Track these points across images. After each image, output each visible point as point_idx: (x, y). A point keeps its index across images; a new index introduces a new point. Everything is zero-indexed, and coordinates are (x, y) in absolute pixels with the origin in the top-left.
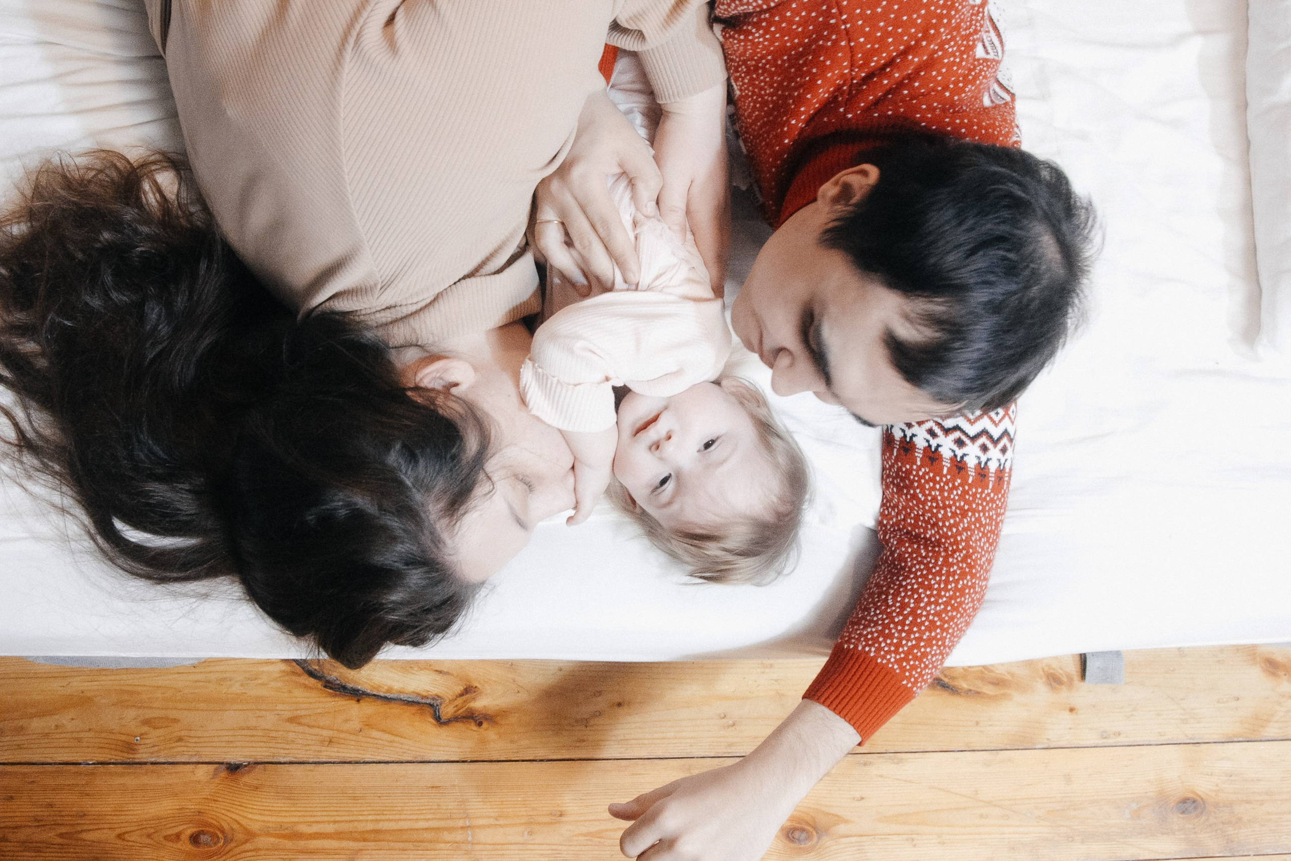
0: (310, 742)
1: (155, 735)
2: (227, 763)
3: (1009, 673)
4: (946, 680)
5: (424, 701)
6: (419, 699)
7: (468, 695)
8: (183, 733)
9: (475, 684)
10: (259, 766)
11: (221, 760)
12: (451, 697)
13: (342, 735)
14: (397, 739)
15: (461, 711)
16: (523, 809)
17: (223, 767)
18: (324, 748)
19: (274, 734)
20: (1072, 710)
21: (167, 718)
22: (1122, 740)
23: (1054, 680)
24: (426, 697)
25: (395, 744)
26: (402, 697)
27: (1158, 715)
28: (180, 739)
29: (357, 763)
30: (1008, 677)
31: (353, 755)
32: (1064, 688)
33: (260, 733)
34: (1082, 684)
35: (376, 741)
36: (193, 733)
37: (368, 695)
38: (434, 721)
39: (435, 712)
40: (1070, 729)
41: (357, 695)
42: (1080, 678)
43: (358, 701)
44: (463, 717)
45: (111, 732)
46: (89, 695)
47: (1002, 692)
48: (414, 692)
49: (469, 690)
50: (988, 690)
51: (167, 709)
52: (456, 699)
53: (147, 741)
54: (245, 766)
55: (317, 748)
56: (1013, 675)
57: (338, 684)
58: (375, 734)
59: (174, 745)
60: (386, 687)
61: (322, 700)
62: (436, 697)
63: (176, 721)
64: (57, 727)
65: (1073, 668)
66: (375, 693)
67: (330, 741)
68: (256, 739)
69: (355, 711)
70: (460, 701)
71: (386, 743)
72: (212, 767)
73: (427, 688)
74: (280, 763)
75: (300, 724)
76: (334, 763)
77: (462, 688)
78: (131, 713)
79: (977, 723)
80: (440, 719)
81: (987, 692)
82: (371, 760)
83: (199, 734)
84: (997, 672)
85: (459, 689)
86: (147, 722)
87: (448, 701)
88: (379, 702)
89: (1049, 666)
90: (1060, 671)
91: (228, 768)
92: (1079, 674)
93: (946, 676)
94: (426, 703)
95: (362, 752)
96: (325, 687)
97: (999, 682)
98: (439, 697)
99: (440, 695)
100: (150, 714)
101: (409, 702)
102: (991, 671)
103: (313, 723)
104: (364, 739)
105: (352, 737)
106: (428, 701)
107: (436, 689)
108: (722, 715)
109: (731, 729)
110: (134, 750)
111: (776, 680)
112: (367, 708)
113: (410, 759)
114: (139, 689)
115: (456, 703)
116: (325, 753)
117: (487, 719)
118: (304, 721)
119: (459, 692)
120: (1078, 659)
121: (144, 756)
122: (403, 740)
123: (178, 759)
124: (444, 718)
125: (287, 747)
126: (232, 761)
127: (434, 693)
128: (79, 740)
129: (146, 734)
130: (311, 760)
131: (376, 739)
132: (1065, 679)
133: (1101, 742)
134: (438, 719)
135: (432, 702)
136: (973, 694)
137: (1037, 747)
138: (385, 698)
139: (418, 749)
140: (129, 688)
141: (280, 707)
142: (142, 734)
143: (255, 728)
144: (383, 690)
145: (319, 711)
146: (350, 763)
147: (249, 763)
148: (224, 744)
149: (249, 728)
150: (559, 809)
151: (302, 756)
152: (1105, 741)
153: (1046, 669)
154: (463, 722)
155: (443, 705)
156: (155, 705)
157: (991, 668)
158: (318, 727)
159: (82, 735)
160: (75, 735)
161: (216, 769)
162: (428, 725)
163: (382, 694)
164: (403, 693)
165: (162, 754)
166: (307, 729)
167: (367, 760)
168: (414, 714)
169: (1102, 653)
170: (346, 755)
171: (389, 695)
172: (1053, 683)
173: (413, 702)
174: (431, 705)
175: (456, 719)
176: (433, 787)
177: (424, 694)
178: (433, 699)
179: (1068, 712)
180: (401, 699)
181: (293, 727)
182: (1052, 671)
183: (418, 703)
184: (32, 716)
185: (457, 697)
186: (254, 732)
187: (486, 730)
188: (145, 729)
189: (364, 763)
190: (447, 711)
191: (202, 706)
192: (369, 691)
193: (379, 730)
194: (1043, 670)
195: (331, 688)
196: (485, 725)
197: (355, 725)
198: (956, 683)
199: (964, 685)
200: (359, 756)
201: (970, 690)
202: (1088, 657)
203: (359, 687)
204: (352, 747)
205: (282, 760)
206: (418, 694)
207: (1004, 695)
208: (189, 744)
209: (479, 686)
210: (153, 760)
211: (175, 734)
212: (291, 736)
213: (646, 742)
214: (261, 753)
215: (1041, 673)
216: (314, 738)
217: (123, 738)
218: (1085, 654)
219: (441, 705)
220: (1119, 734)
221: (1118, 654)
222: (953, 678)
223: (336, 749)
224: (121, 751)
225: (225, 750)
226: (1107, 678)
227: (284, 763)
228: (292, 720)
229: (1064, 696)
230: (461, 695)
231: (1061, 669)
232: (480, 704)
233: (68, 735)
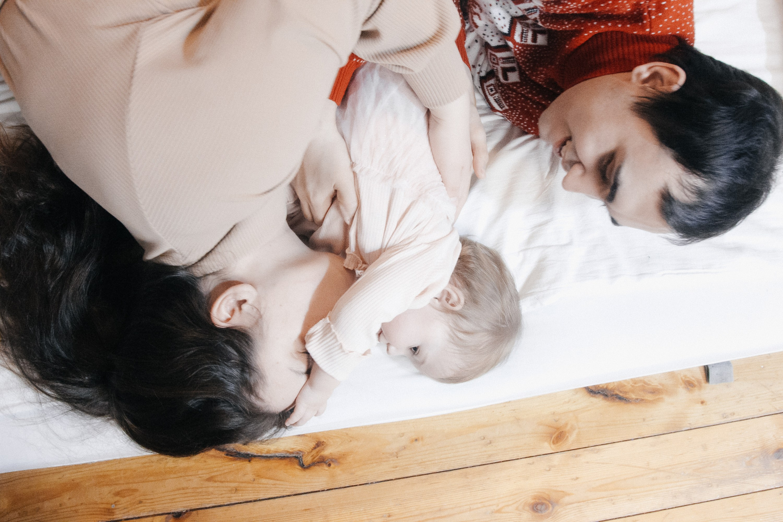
0: (224, 492)
1: (124, 501)
2: (173, 513)
3: (660, 384)
4: (621, 394)
5: (291, 455)
6: (288, 455)
7: (319, 448)
8: (142, 498)
9: (322, 440)
10: (194, 512)
11: (169, 512)
12: (308, 451)
13: (243, 485)
14: (278, 482)
15: (317, 458)
16: (365, 516)
17: (170, 515)
18: (232, 495)
19: (200, 490)
20: (702, 403)
21: (128, 490)
22: (736, 417)
23: (689, 384)
24: (293, 453)
25: (277, 486)
26: (277, 455)
27: (757, 398)
28: (141, 502)
29: (255, 501)
30: (660, 387)
31: (252, 497)
32: (696, 388)
33: (190, 491)
34: (707, 385)
35: (265, 486)
36: (148, 497)
37: (255, 456)
38: (300, 468)
39: (299, 461)
40: (703, 415)
41: (248, 457)
42: (705, 381)
43: (250, 461)
44: (318, 462)
45: (96, 503)
46: (78, 481)
47: (657, 397)
48: (283, 451)
49: (319, 444)
50: (649, 397)
51: (128, 483)
52: (311, 452)
53: (119, 506)
54: (185, 513)
55: (229, 495)
56: (663, 385)
57: (235, 452)
58: (264, 481)
59: (137, 506)
60: (266, 450)
61: (227, 463)
62: (299, 452)
63: (136, 490)
64: (61, 505)
65: (701, 375)
66: (259, 455)
67: (236, 490)
68: (189, 495)
69: (249, 467)
70: (314, 452)
71: (272, 486)
72: (164, 517)
73: (292, 447)
74: (206, 508)
75: (215, 482)
76: (241, 503)
77: (315, 444)
78: (106, 490)
79: (644, 420)
80: (304, 465)
81: (649, 399)
82: (264, 498)
83: (151, 497)
84: (653, 384)
85: (312, 445)
86: (117, 494)
87: (306, 453)
88: (263, 460)
89: (685, 376)
90: (693, 379)
91: (174, 516)
92: (705, 378)
93: (621, 392)
94: (293, 457)
95: (257, 494)
96: (227, 455)
97: (655, 391)
98: (300, 451)
99: (301, 450)
100: (118, 488)
101: (282, 457)
102: (649, 385)
103: (223, 480)
104: (257, 485)
105: (250, 485)
106: (294, 455)
107: (298, 447)
108: (483, 438)
109: (489, 445)
110: (113, 513)
111: (514, 410)
112: (256, 465)
113: (288, 494)
114: (108, 473)
115: (312, 453)
116: (235, 498)
117: (333, 462)
118: (216, 479)
119: (313, 446)
120: (703, 369)
121: (120, 516)
122: (281, 483)
123: (142, 515)
124: (306, 465)
125: (209, 497)
126: (176, 511)
127: (298, 449)
128: (76, 511)
129: (118, 501)
130: (226, 504)
131: (264, 484)
132: (696, 383)
133: (723, 421)
134: (302, 466)
135: (297, 455)
136: (640, 401)
137: (683, 430)
138: (267, 457)
139: (293, 487)
140: (101, 474)
141: (200, 472)
142: (115, 502)
143: (187, 488)
144: (264, 452)
145: (226, 471)
146: (251, 501)
147: (187, 511)
148: (169, 501)
149: (183, 489)
150: (388, 512)
151: (219, 502)
152: (725, 419)
153: (683, 378)
154: (319, 466)
155: (304, 457)
156: (121, 482)
157: (649, 383)
158: (227, 482)
159: (77, 508)
160: (73, 509)
161: (166, 518)
162: (297, 471)
163: (263, 455)
164: (276, 452)
165: (131, 512)
166: (220, 484)
167: (261, 498)
168: (286, 465)
169: (718, 364)
170: (249, 497)
171: (269, 455)
172: (689, 387)
173: (284, 457)
174: (296, 457)
175: (314, 464)
176: (306, 510)
177: (291, 451)
178: (298, 453)
179: (700, 404)
180: (277, 456)
181: (210, 484)
182: (688, 379)
183: (288, 457)
184: (43, 500)
185: (312, 450)
186: (187, 491)
187: (334, 468)
188: (117, 498)
189: (260, 500)
190: (307, 460)
191: (152, 478)
192: (255, 454)
193: (266, 478)
194: (682, 379)
195: (231, 456)
196: (332, 465)
197: (250, 477)
198: (627, 396)
199: (633, 396)
200: (256, 496)
201: (637, 399)
202: (709, 367)
203: (249, 452)
204: (251, 491)
205: (208, 506)
206: (288, 452)
207: (658, 398)
208: (146, 504)
209: (325, 441)
210: (126, 517)
211: (138, 499)
212: (211, 489)
213: (436, 462)
214: (194, 504)
215: (681, 381)
216: (225, 489)
217: (103, 506)
218: (707, 366)
219: (303, 456)
220: (734, 414)
221: (728, 363)
222: (626, 393)
223: (240, 495)
224: (105, 515)
225: (170, 504)
226: (723, 379)
227: (209, 508)
228: (210, 479)
229: (697, 394)
230: (315, 448)
231: (693, 377)
232: (327, 452)
233: (69, 509)
